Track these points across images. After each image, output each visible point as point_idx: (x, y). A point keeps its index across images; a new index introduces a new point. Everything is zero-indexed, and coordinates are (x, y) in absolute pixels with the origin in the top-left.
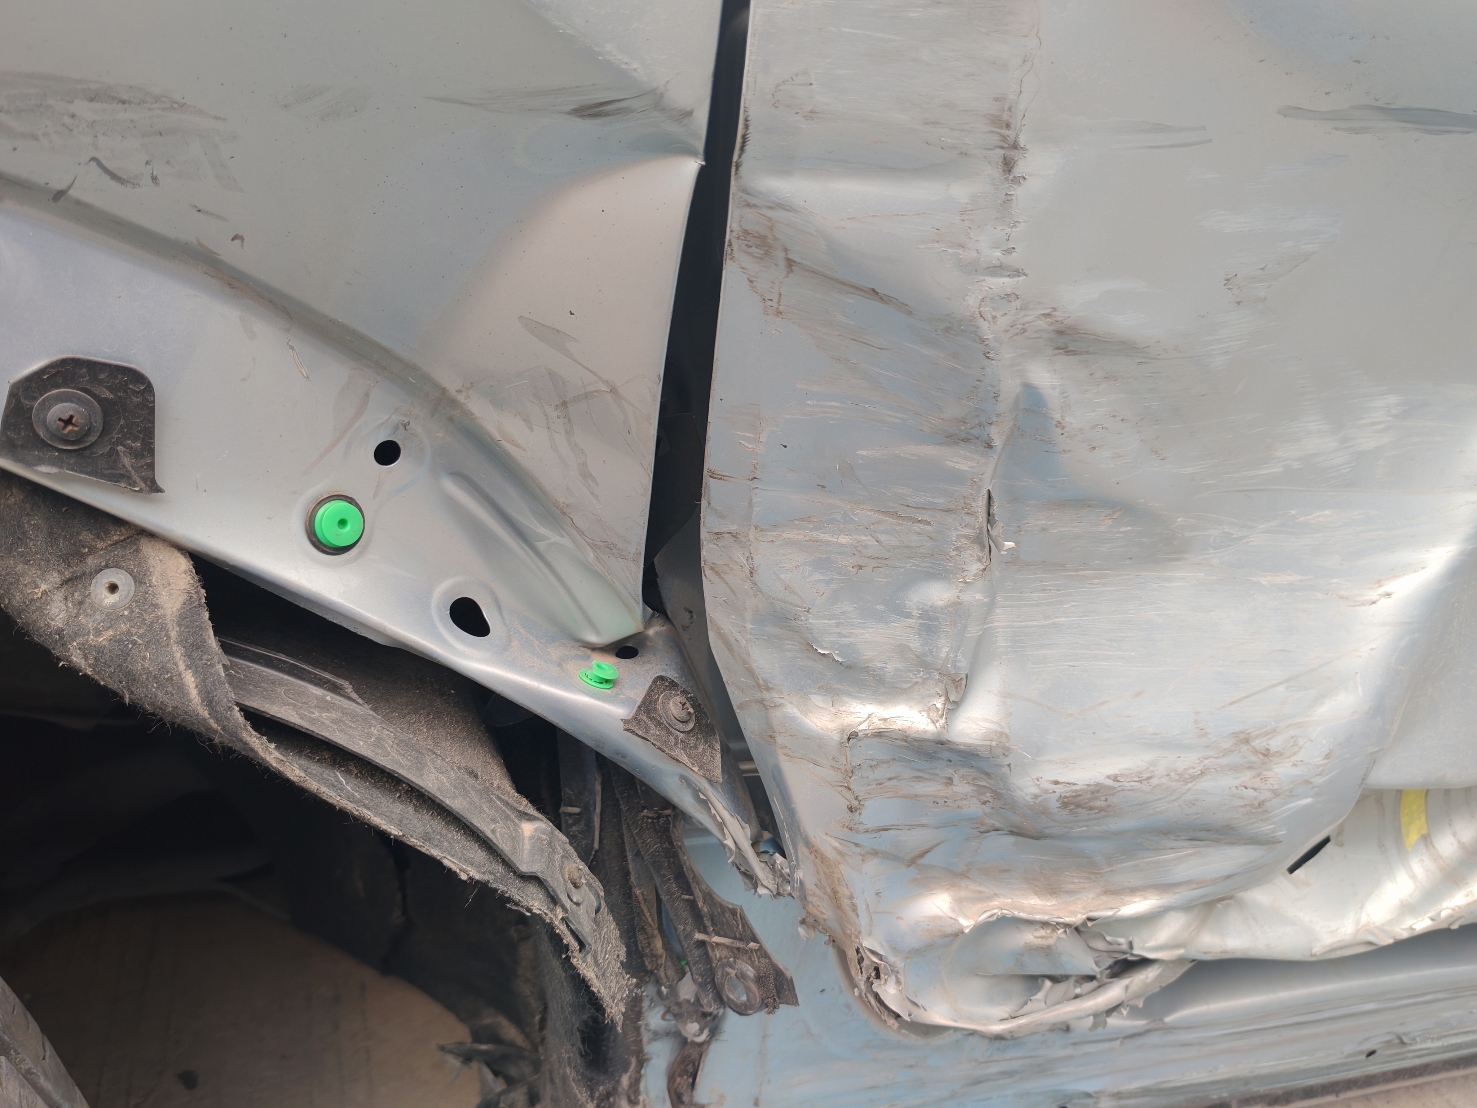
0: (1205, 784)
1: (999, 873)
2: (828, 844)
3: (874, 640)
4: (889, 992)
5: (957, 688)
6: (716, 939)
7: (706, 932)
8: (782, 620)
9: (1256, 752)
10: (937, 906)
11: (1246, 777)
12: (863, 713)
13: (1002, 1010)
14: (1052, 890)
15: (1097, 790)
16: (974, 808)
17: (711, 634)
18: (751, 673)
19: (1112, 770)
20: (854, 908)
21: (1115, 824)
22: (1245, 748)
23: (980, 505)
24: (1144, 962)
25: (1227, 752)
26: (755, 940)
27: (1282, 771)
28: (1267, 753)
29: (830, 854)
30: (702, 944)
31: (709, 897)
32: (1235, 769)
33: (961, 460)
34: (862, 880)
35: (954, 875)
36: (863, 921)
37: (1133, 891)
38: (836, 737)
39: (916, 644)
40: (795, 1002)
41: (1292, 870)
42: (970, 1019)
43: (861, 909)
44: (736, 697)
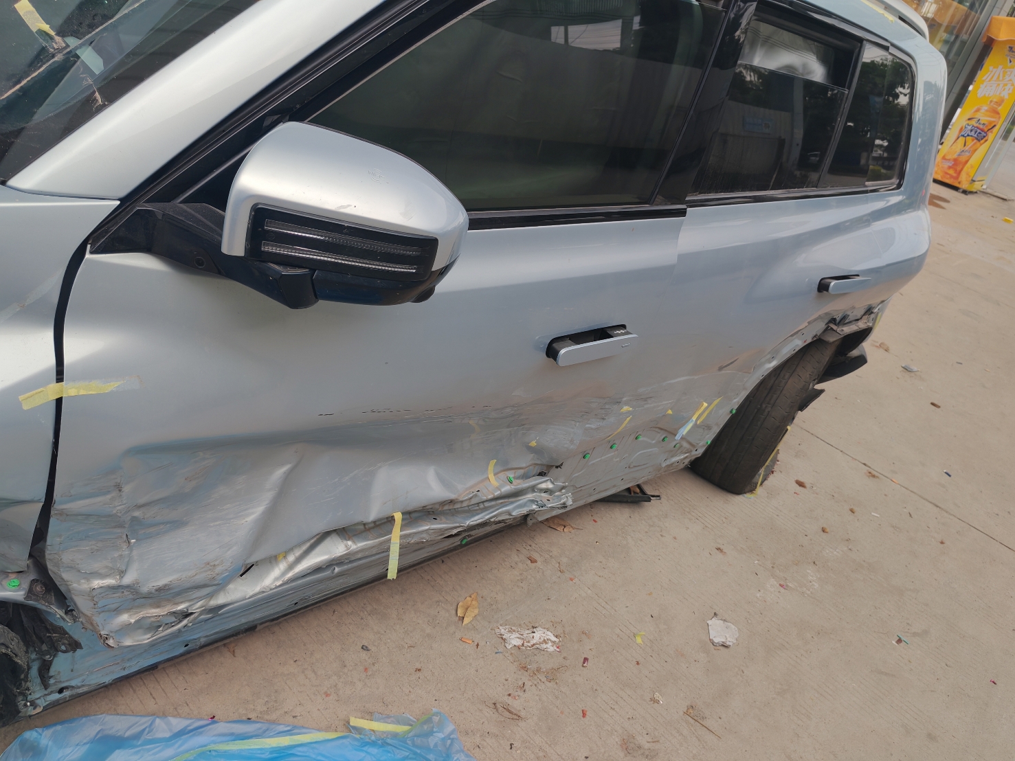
0: (196, 577)
1: (142, 606)
2: (88, 613)
3: (97, 566)
4: (111, 642)
5: (122, 573)
6: (54, 635)
7: (50, 633)
8: (71, 568)
9: (211, 566)
10: (125, 618)
11: (209, 573)
12: (97, 583)
13: (149, 636)
14: (158, 607)
15: (165, 585)
16: (131, 596)
17: (50, 572)
18: (62, 579)
19: (170, 580)
20: (98, 625)
21: (172, 591)
22: (208, 566)
23: (125, 536)
24: (192, 613)
25: (203, 568)
26: (67, 634)
27: (218, 570)
28: (214, 565)
29: (89, 615)
30: (49, 637)
31: (52, 624)
32: (206, 571)
33: (119, 530)
34: (98, 620)
35: (128, 610)
36: (101, 628)
37: (182, 603)
38: (89, 589)
39: (110, 565)
40: (81, 648)
41: (241, 575)
42: (138, 641)
43: (100, 625)
44: (58, 583)
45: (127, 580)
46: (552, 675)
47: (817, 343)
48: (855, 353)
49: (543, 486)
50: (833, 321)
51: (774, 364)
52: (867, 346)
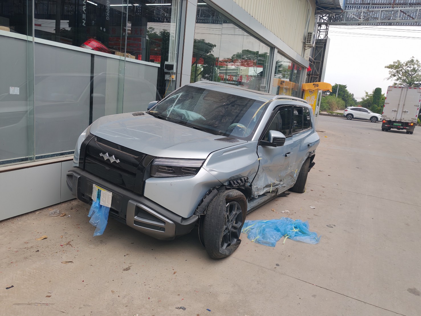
45: (257, 186)
46: (292, 214)
47: (308, 158)
48: (312, 162)
49: (281, 183)
50: (310, 153)
51: (303, 162)
52: (314, 161)
